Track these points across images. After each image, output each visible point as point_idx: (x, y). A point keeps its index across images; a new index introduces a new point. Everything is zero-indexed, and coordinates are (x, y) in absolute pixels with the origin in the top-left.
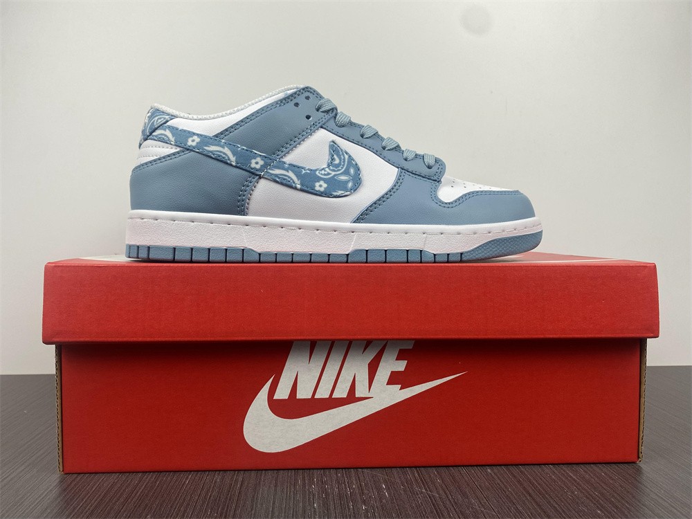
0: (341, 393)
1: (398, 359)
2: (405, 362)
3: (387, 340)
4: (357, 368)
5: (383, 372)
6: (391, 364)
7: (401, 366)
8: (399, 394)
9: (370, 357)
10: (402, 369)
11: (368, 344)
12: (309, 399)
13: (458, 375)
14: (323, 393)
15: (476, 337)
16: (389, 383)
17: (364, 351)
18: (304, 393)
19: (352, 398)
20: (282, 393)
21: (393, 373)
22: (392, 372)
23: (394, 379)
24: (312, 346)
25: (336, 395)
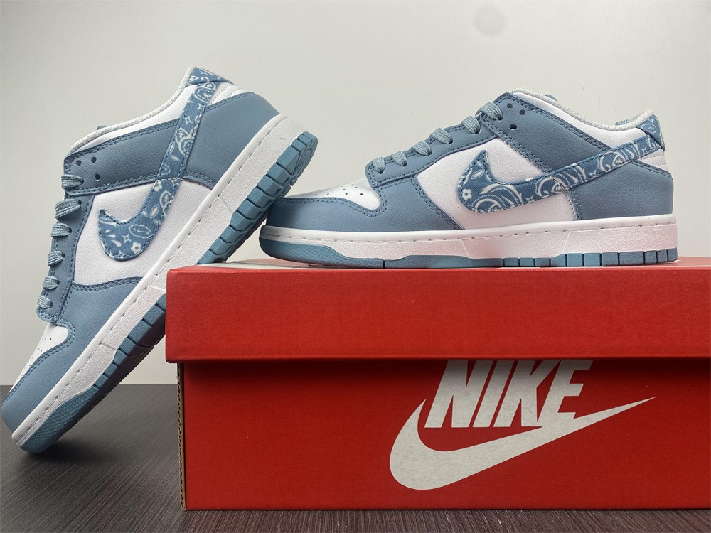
0: (504, 421)
1: (572, 382)
2: (581, 386)
3: (560, 360)
4: (523, 393)
5: (555, 397)
6: (565, 388)
7: (576, 390)
8: (572, 424)
9: (538, 379)
10: (577, 394)
11: (537, 364)
12: (466, 428)
13: (644, 401)
14: (483, 422)
15: (671, 355)
16: (561, 410)
17: (532, 372)
18: (460, 421)
19: (517, 427)
20: (435, 420)
21: (566, 399)
22: (565, 397)
23: (568, 405)
24: (470, 367)
25: (498, 424)
